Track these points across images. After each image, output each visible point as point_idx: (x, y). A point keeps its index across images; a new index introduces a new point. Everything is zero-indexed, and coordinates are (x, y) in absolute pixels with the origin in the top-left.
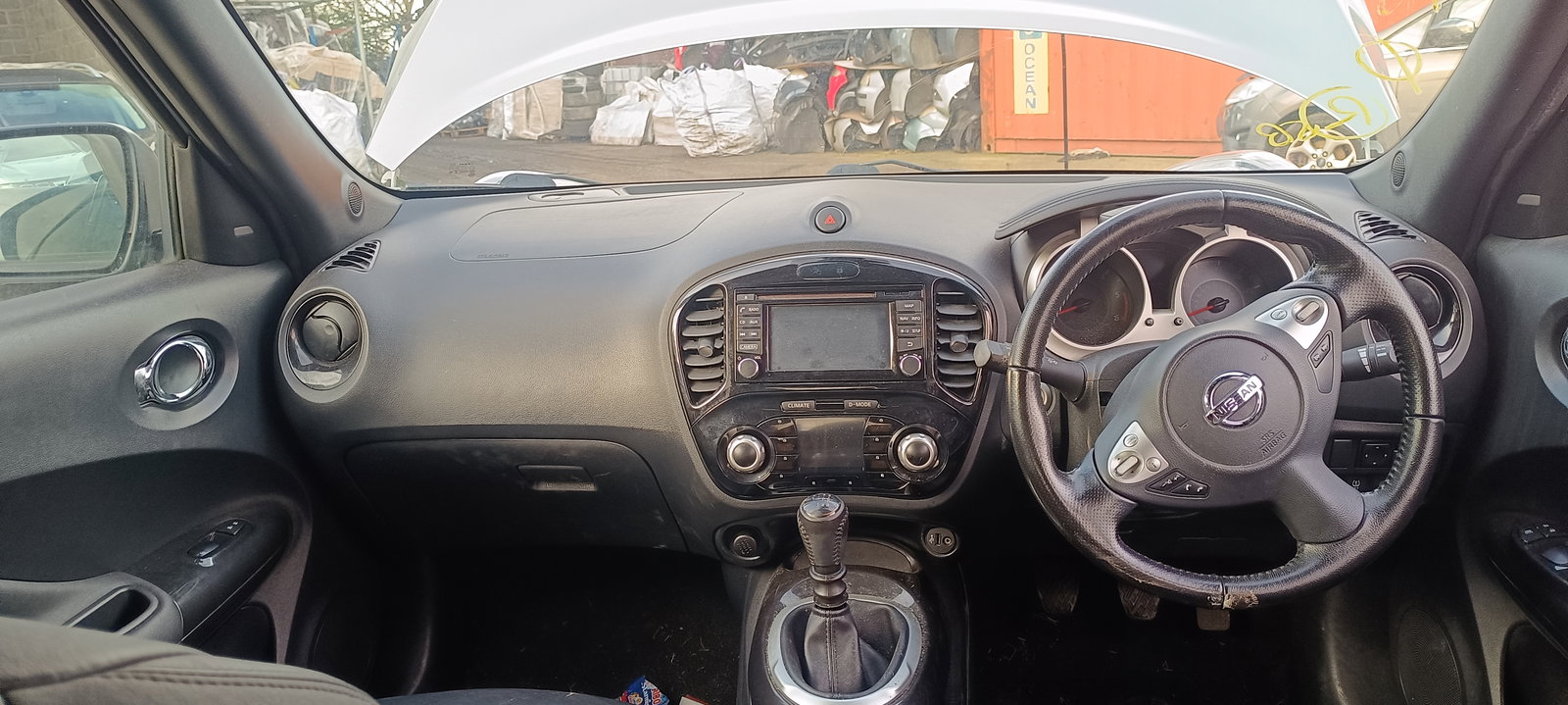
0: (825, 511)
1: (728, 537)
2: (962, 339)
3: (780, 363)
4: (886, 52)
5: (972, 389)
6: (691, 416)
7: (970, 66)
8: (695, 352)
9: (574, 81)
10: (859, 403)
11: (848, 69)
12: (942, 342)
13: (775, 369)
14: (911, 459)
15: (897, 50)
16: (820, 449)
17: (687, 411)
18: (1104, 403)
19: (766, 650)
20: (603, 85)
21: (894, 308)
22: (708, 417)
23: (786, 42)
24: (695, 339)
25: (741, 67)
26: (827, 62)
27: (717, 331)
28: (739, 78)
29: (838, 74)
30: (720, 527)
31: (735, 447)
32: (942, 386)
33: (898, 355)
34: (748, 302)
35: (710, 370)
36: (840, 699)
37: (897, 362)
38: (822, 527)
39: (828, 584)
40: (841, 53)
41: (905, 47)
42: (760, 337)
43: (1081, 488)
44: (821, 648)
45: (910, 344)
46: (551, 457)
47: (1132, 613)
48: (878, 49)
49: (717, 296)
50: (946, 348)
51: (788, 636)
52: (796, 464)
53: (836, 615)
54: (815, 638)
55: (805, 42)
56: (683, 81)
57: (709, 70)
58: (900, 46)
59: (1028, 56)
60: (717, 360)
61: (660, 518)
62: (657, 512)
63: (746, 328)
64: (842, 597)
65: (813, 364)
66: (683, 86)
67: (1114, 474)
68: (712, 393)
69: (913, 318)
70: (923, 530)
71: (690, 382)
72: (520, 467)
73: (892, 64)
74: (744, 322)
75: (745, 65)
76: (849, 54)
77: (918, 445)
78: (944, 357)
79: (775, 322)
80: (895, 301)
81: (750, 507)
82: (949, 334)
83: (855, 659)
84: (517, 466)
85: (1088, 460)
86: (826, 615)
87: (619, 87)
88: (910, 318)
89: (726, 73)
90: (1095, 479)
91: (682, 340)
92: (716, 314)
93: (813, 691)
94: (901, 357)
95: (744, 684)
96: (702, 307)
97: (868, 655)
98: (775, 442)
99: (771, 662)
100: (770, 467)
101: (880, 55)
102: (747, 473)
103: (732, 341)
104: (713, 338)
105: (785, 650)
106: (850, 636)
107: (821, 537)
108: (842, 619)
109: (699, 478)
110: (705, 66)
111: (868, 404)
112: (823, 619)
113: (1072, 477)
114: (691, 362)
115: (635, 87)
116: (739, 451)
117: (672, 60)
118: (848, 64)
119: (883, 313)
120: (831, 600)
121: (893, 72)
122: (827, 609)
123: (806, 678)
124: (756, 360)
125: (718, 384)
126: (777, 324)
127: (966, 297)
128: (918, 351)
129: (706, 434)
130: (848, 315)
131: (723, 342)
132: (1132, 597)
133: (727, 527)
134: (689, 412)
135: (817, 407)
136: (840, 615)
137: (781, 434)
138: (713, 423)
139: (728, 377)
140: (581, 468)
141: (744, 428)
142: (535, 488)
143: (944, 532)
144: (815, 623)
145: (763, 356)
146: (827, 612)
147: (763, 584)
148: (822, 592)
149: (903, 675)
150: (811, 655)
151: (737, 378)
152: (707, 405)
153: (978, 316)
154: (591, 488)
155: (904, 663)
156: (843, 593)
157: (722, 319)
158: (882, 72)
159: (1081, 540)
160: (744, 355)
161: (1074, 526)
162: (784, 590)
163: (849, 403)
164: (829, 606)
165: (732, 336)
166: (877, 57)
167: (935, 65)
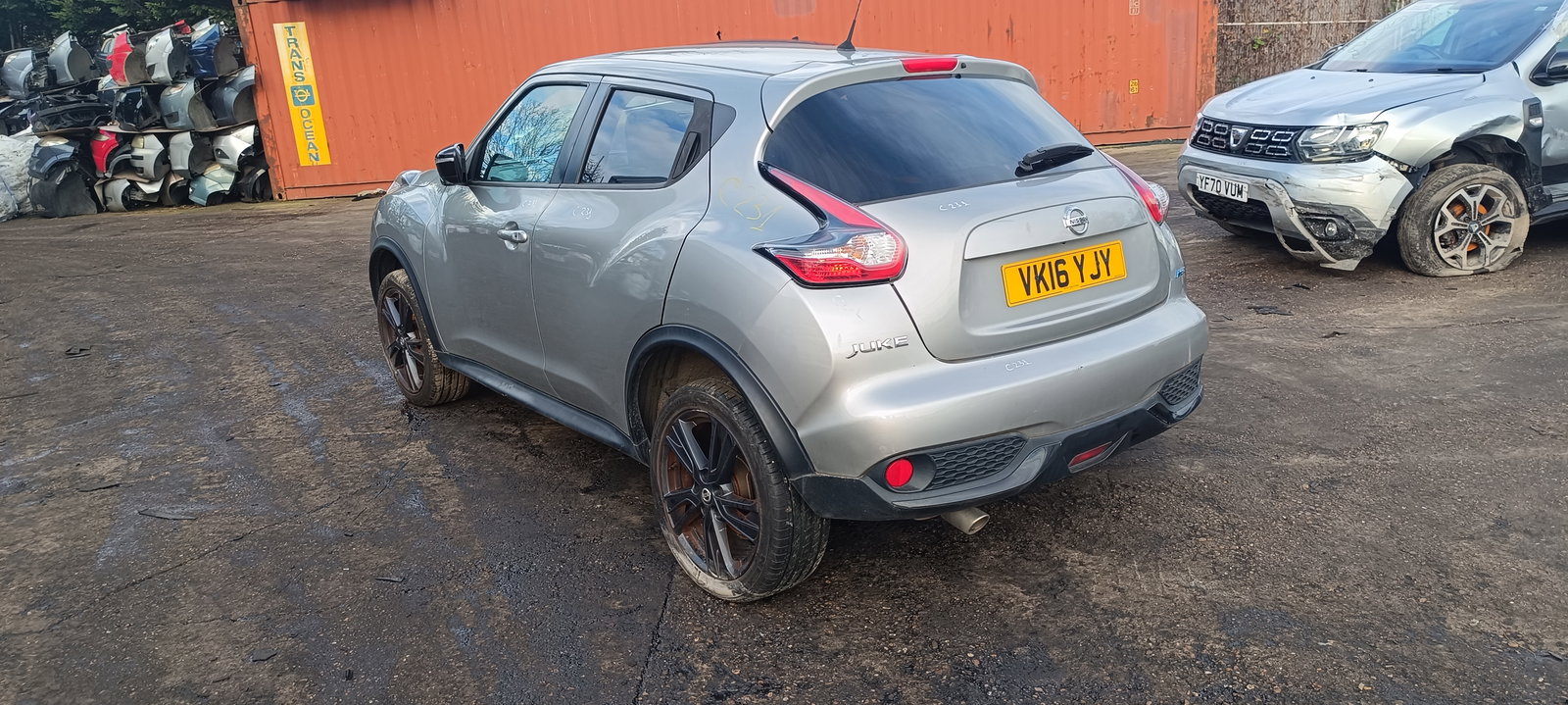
4: (160, 117)
7: (252, 128)
11: (115, 134)
15: (172, 115)
26: (88, 127)
29: (104, 137)
41: (181, 113)
48: (147, 116)
58: (176, 112)
59: (305, 119)
73: (167, 128)
76: (113, 120)
101: (151, 120)
118: (115, 128)
121: (169, 135)
158: (157, 135)
166: (147, 123)
167: (213, 129)
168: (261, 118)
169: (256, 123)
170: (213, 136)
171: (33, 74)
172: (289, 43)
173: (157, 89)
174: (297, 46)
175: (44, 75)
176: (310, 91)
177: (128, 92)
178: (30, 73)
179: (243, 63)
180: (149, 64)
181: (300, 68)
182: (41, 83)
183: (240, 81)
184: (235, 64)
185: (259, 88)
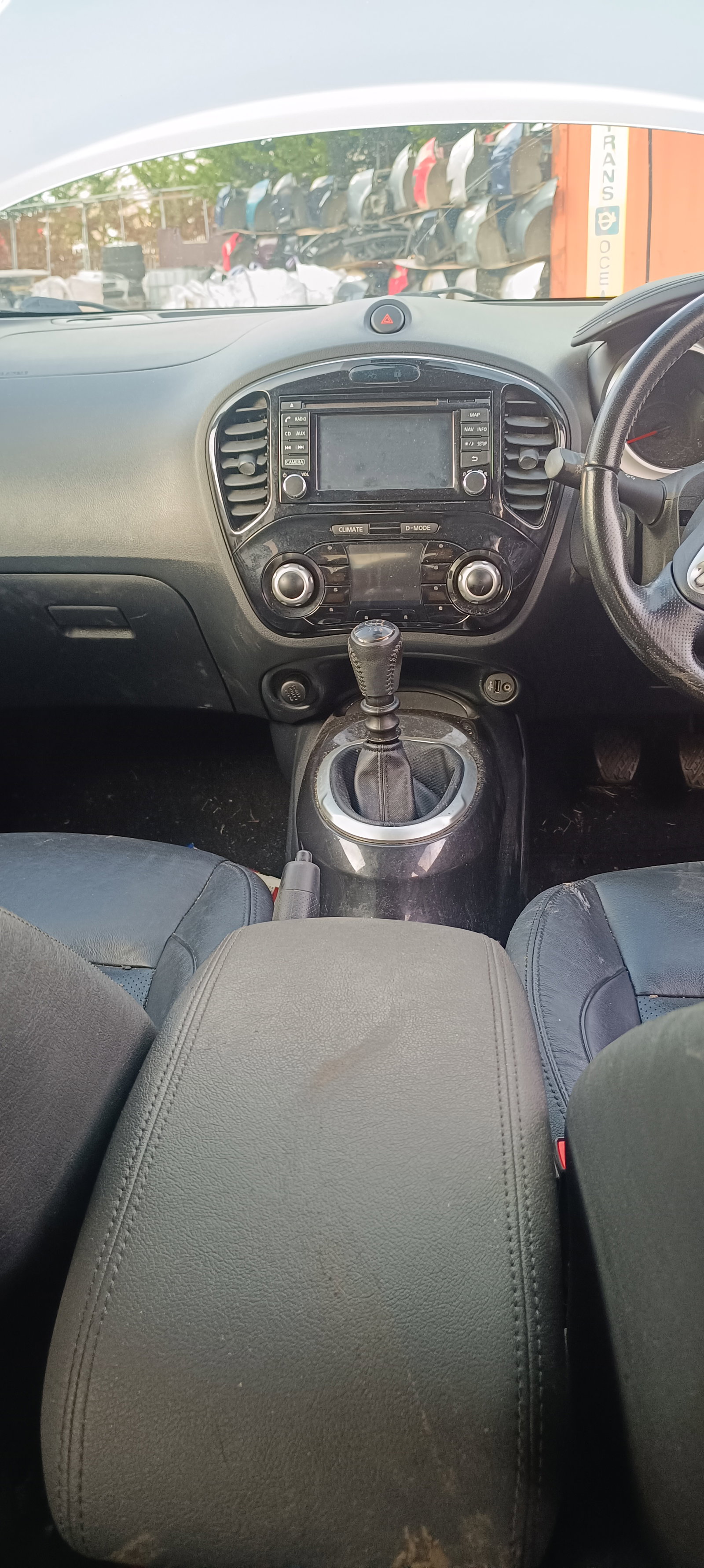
0: (377, 636)
1: (275, 687)
2: (532, 454)
3: (329, 482)
4: (450, 249)
5: (542, 511)
6: (233, 544)
7: (541, 265)
8: (235, 471)
9: (113, 284)
10: (417, 527)
11: (409, 270)
12: (510, 457)
13: (324, 488)
14: (472, 589)
15: (462, 247)
16: (374, 585)
17: (227, 537)
18: (683, 524)
19: (314, 786)
20: (146, 290)
21: (458, 417)
22: (250, 544)
23: (342, 238)
24: (236, 456)
25: (294, 269)
26: (388, 261)
27: (259, 445)
28: (291, 279)
29: (398, 274)
30: (264, 674)
31: (280, 578)
32: (509, 507)
33: (461, 471)
34: (294, 411)
35: (253, 491)
36: (392, 826)
37: (460, 479)
38: (375, 653)
39: (380, 716)
40: (403, 251)
41: (471, 245)
42: (308, 451)
43: (657, 603)
44: (372, 782)
45: (475, 459)
46: (81, 596)
47: (693, 782)
48: (441, 247)
49: (261, 405)
50: (514, 465)
51: (338, 772)
52: (347, 598)
53: (388, 750)
54: (365, 774)
55: (363, 239)
56: (232, 282)
57: (260, 271)
58: (466, 243)
59: (604, 255)
60: (260, 479)
61: (203, 671)
62: (200, 664)
63: (292, 440)
64: (393, 731)
65: (368, 483)
66: (232, 288)
67: (694, 585)
68: (254, 517)
69: (479, 429)
70: (482, 678)
71: (230, 506)
72: (51, 608)
73: (456, 263)
74: (290, 434)
75: (299, 266)
76: (410, 252)
77: (480, 574)
78: (512, 474)
79: (324, 435)
80: (459, 409)
81: (298, 645)
82: (517, 449)
83: (407, 793)
84: (46, 607)
85: (666, 575)
86: (377, 750)
87: (163, 292)
88: (475, 429)
89: (278, 273)
90: (673, 591)
91: (221, 457)
92: (258, 427)
93: (364, 820)
94: (464, 474)
95: (293, 836)
96: (243, 419)
97: (420, 792)
98: (326, 572)
99: (319, 796)
100: (319, 601)
101: (443, 253)
102: (293, 607)
103: (276, 456)
104: (256, 453)
105: (334, 784)
106: (401, 772)
107: (373, 664)
108: (395, 754)
109: (242, 615)
110: (255, 267)
111: (427, 527)
112: (374, 754)
113: (650, 591)
114: (231, 482)
115: (180, 291)
116: (285, 582)
117: (220, 261)
118: (409, 263)
119: (446, 425)
120: (382, 733)
121: (457, 272)
122: (378, 743)
123: (355, 807)
124: (304, 477)
125: (261, 507)
126: (325, 436)
127: (539, 409)
128: (485, 467)
129: (249, 562)
130: (407, 426)
131: (266, 459)
132: (694, 765)
133: (275, 671)
134: (230, 538)
135: (371, 531)
136: (393, 749)
137: (333, 564)
138: (256, 550)
139: (272, 500)
140: (115, 609)
141: (290, 555)
142: (67, 635)
143: (504, 678)
144: (365, 760)
145: (312, 473)
146: (379, 747)
147: (312, 736)
148: (374, 726)
149: (457, 806)
150: (361, 788)
151: (283, 500)
152: (250, 530)
153: (550, 430)
154: (127, 635)
155: (458, 797)
156: (397, 725)
157: (264, 433)
158: (445, 272)
159: (655, 656)
160: (289, 471)
161: (646, 642)
162: (334, 733)
163: (406, 527)
164: (380, 740)
165: (276, 450)
166: (438, 255)
167: (502, 265)
168: (554, 252)
169: (547, 259)
170: (502, 274)
171: (373, 198)
172: (605, 143)
173: (454, 214)
174: (614, 147)
175: (383, 200)
176: (617, 215)
177: (426, 216)
178: (368, 197)
179: (547, 176)
180: (449, 179)
181: (611, 179)
182: (379, 210)
183: (539, 199)
184: (539, 177)
185: (560, 210)
